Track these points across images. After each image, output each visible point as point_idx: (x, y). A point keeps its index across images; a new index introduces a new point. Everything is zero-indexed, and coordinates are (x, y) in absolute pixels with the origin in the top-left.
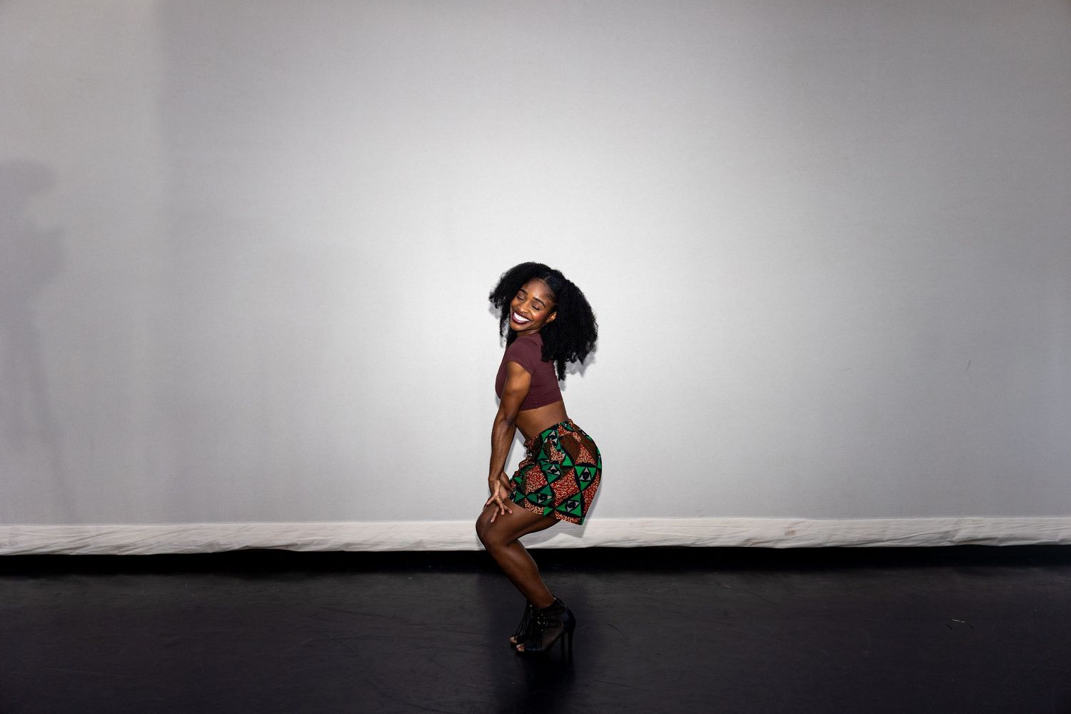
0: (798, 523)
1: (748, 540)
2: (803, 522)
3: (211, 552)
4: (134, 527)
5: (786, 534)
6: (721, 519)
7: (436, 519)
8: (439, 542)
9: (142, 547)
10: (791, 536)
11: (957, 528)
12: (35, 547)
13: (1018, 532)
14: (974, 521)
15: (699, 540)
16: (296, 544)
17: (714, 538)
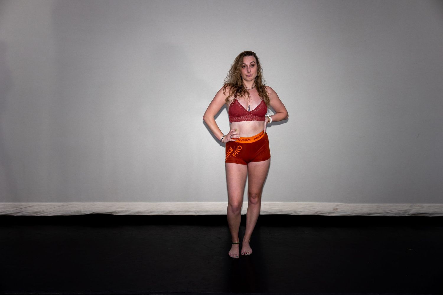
0: (340, 205)
1: (317, 212)
2: (342, 205)
3: (77, 215)
4: (43, 204)
5: (334, 210)
6: (305, 203)
7: (178, 201)
8: (179, 212)
9: (47, 212)
10: (336, 211)
11: (411, 208)
13: (439, 211)
14: (419, 205)
15: (295, 212)
16: (115, 212)
17: (301, 211)
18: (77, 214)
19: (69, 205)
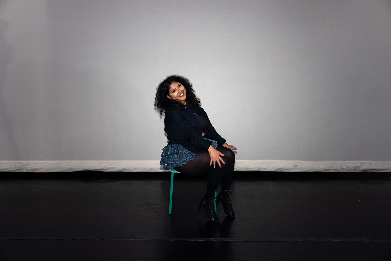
0: (299, 163)
1: (279, 169)
2: (301, 162)
3: (71, 172)
4: (41, 162)
5: (294, 167)
6: (269, 161)
7: (158, 160)
9: (43, 169)
10: (296, 168)
11: (361, 165)
12: (2, 169)
13: (385, 167)
14: (368, 162)
15: (260, 168)
16: (103, 169)
17: (266, 168)
19: (63, 163)
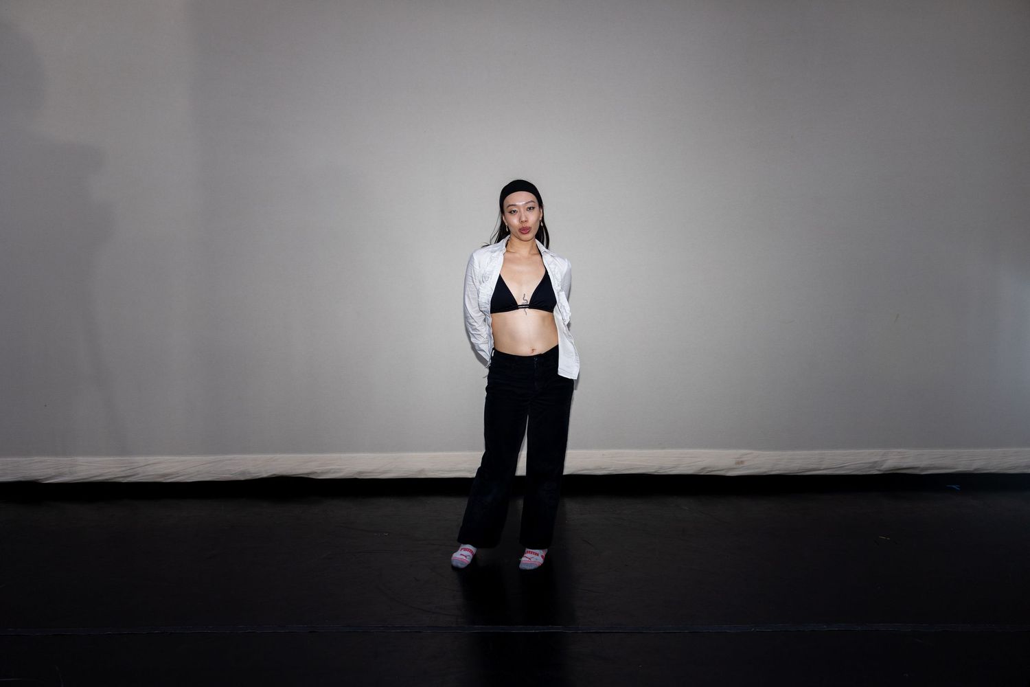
0: (746, 454)
1: (704, 469)
2: (751, 453)
4: (177, 458)
5: (736, 464)
6: (680, 451)
7: (435, 450)
8: (439, 471)
10: (741, 466)
11: (884, 459)
12: (92, 476)
13: (938, 462)
14: (899, 452)
15: (661, 468)
16: (316, 473)
17: (674, 468)
18: (242, 478)
19: (227, 460)
